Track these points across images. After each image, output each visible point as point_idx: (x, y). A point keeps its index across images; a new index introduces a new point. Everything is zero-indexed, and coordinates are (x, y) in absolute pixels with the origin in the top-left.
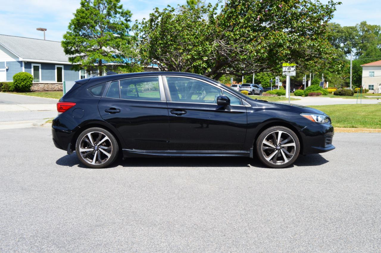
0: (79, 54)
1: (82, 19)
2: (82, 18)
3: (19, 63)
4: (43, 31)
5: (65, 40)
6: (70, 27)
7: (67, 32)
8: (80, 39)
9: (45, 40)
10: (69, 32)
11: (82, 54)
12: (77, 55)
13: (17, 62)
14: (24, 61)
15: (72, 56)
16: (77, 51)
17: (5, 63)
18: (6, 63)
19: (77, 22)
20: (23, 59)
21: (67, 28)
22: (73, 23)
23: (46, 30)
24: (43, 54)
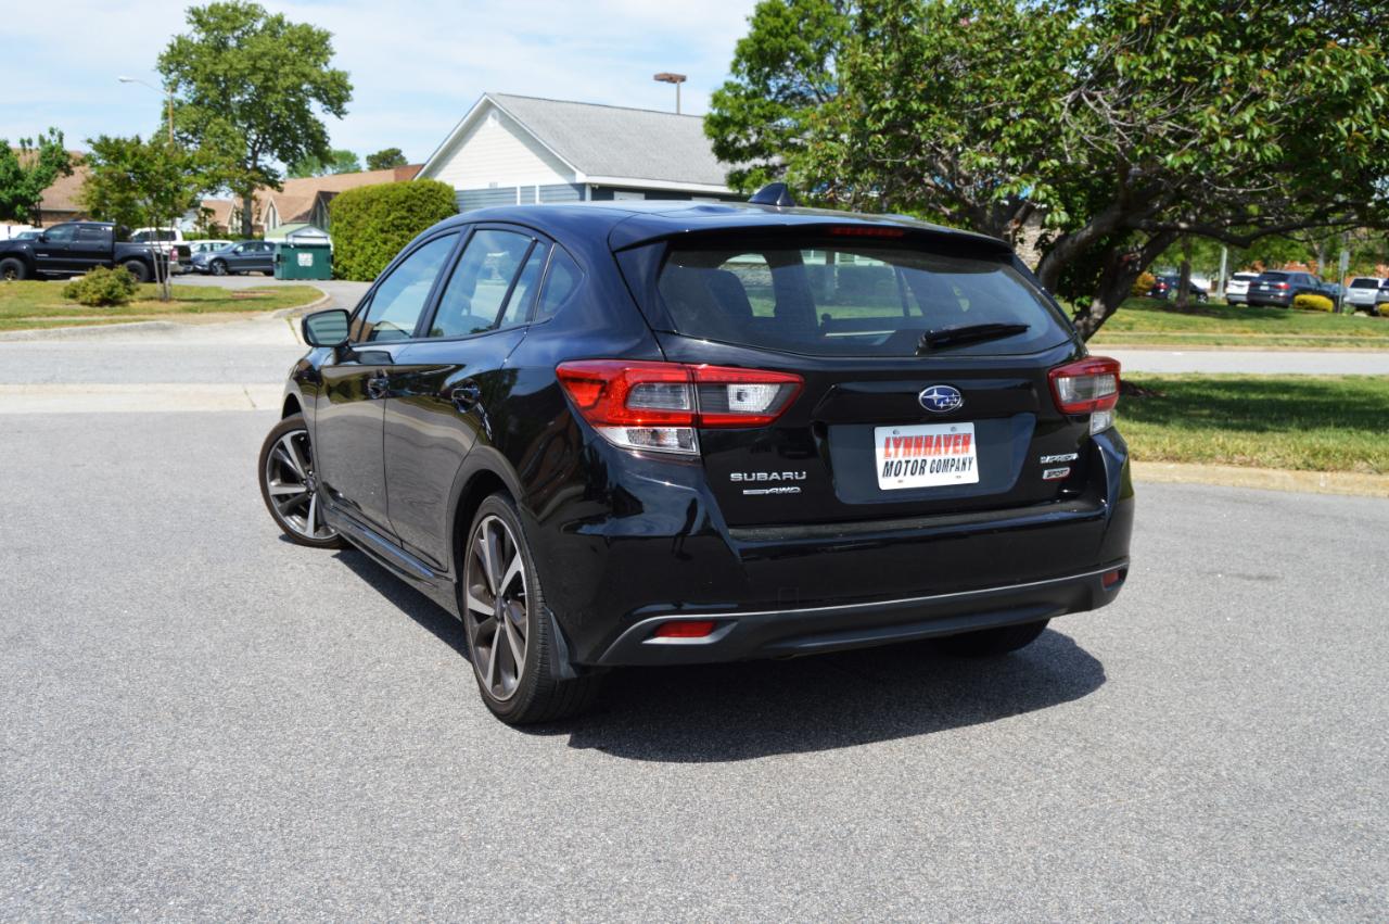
0: (764, 158)
1: (772, 39)
2: (770, 33)
3: (577, 189)
4: (674, 82)
5: (715, 112)
6: (735, 66)
7: (726, 84)
8: (763, 107)
9: (678, 114)
10: (732, 83)
11: (776, 160)
12: (759, 161)
13: (570, 187)
14: (590, 184)
15: (740, 166)
16: (757, 150)
17: (537, 189)
18: (541, 191)
19: (756, 46)
20: (588, 175)
21: (728, 69)
22: (743, 53)
23: (683, 79)
24: (654, 161)
